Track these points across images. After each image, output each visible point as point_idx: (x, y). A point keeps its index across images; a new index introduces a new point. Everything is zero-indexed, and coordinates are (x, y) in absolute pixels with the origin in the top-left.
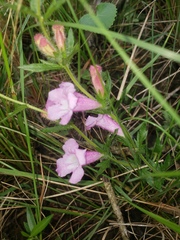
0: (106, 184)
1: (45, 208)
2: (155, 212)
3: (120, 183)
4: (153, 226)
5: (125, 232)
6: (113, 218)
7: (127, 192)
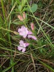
0: (31, 54)
1: (15, 59)
2: (43, 62)
3: (34, 53)
4: (42, 65)
5: (35, 66)
6: (32, 62)
7: (36, 56)
